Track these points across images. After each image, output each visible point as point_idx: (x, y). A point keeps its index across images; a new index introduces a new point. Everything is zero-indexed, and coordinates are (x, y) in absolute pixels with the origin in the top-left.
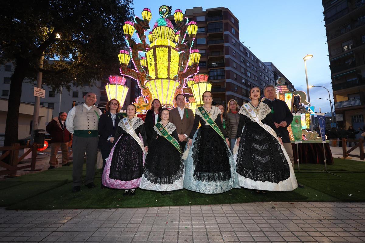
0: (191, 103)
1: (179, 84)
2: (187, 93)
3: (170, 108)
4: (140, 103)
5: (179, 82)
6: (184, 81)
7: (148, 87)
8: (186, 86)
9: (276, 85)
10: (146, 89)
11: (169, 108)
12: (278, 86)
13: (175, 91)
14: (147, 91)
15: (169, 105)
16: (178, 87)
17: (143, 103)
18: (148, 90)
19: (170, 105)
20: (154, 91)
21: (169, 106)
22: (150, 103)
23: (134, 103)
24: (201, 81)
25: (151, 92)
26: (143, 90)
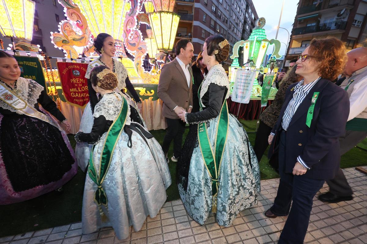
0: (151, 39)
1: (131, 8)
2: (144, 21)
3: (120, 46)
4: (66, 34)
5: (130, 2)
6: (137, 3)
7: (76, 5)
8: (142, 11)
9: (255, 28)
10: (73, 7)
11: (118, 45)
12: (256, 29)
13: (124, 19)
14: (75, 11)
15: (118, 40)
16: (129, 11)
17: (71, 33)
18: (78, 10)
19: (120, 41)
20: (89, 13)
21: (118, 42)
22: (86, 35)
23: (54, 32)
24: (163, 10)
25: (84, 14)
26: (68, 9)
